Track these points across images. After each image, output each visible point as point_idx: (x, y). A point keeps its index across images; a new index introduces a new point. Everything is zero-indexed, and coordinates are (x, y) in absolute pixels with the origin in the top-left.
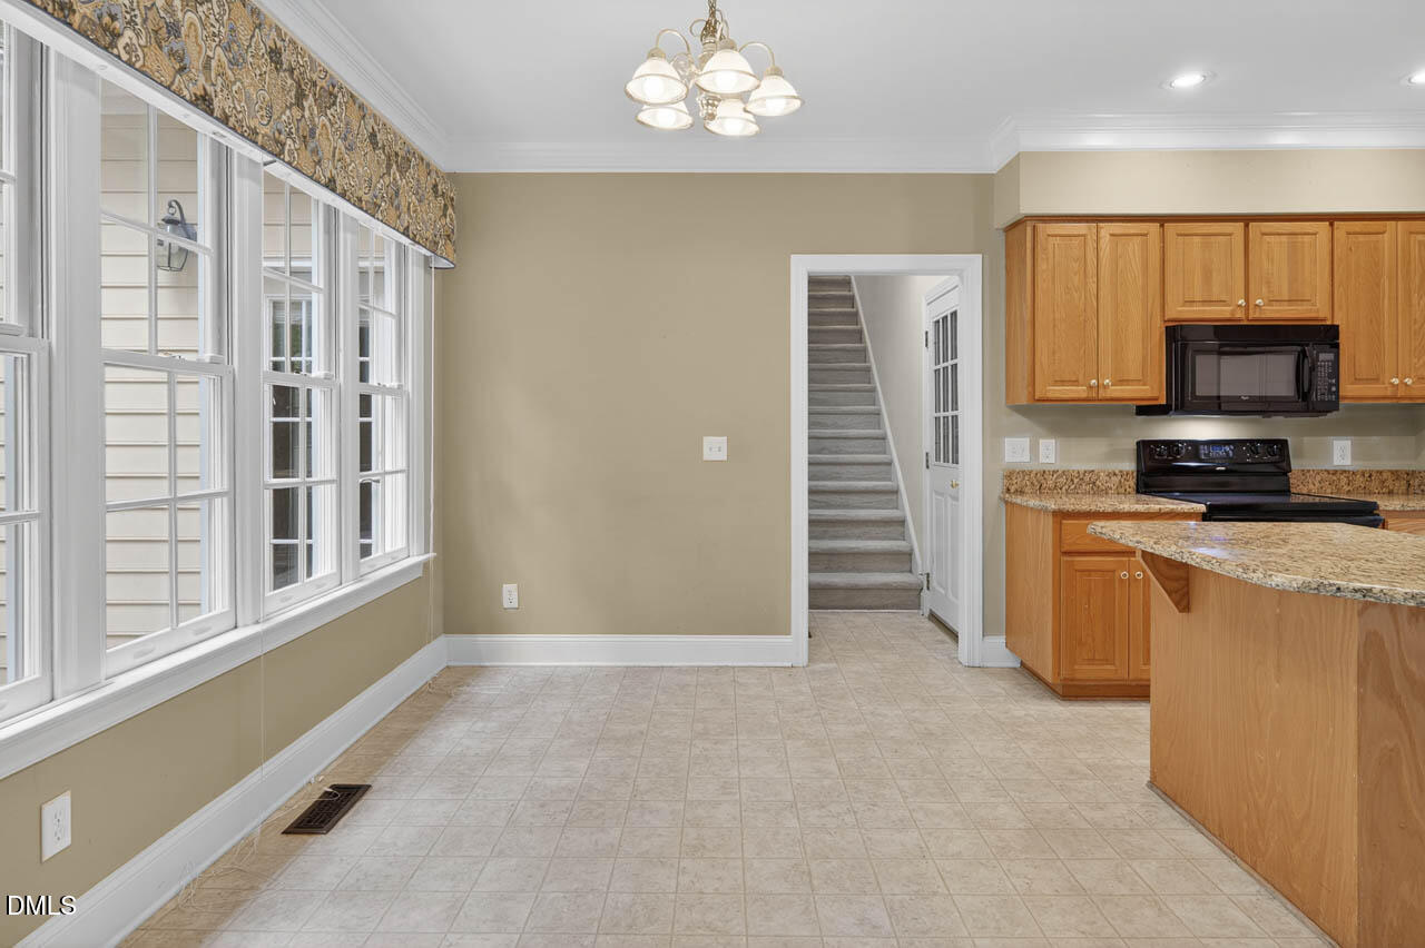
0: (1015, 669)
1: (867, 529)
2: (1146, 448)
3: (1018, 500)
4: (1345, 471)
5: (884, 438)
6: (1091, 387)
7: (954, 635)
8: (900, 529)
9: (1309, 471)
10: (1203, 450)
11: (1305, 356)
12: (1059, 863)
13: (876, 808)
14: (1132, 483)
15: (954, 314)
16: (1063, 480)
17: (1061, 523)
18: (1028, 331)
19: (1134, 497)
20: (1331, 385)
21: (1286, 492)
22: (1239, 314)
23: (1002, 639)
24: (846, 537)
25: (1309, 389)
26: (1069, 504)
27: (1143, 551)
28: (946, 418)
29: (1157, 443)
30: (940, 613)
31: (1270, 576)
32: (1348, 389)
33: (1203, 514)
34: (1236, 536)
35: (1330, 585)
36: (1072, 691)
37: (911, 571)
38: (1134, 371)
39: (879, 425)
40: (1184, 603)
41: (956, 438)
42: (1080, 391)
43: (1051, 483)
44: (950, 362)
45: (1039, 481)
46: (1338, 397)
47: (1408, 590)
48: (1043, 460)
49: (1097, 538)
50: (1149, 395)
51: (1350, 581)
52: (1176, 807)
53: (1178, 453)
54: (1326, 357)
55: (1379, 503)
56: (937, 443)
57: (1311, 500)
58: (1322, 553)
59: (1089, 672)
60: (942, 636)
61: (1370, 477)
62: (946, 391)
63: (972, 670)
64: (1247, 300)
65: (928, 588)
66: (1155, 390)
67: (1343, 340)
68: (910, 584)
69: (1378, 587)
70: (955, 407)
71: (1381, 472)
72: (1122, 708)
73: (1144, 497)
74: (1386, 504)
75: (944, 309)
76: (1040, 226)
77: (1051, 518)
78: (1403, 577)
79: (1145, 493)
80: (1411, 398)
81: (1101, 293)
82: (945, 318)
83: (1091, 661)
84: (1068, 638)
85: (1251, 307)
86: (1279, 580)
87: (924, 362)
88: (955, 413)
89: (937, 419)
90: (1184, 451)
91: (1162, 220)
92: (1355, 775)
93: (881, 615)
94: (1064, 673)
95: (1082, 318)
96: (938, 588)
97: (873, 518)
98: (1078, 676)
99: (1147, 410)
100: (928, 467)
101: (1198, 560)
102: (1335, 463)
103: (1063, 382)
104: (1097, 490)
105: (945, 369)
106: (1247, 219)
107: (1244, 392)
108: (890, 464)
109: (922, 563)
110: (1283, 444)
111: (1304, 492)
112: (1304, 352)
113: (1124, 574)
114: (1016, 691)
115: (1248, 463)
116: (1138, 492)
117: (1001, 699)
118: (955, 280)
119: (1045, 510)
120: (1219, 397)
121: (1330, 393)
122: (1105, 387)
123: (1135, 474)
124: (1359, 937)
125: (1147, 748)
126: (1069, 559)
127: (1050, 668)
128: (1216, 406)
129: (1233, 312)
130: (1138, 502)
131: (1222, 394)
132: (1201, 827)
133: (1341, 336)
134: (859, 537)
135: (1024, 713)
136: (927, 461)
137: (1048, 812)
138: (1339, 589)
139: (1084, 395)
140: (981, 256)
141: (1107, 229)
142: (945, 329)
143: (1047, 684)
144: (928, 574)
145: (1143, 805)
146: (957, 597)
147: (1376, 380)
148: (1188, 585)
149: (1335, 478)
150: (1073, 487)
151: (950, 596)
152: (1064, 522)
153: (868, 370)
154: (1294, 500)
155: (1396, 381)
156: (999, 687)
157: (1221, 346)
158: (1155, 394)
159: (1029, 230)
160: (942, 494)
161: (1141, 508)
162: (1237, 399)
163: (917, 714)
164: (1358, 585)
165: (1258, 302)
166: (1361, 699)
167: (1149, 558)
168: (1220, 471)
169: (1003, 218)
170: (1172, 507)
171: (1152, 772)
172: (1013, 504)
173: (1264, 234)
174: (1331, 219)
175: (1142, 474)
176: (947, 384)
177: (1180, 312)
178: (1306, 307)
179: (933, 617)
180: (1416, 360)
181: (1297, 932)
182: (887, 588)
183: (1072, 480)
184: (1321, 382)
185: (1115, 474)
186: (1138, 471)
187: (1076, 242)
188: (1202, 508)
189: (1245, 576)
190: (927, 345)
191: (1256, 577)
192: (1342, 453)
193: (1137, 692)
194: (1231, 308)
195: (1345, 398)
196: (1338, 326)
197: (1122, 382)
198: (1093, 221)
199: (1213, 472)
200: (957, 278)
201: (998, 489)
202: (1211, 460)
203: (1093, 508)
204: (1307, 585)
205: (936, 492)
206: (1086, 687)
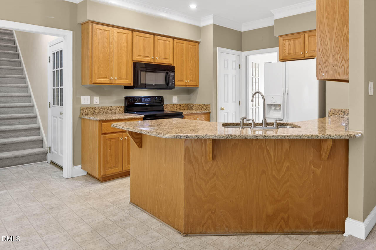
0: (85, 175)
1: (21, 133)
2: (127, 99)
3: (86, 117)
4: (176, 104)
5: (30, 97)
6: (111, 80)
7: (61, 168)
8: (37, 131)
9: (168, 105)
10: (143, 99)
11: (168, 74)
12: (103, 239)
13: (28, 246)
14: (123, 110)
15: (61, 51)
16: (102, 110)
17: (101, 124)
18: (90, 59)
19: (124, 114)
20: (173, 82)
21: (163, 110)
22: (152, 61)
23: (80, 166)
24: (11, 137)
25: (169, 83)
26: (104, 118)
27: (129, 131)
28: (58, 89)
29: (130, 97)
30: (54, 161)
31: (165, 135)
32: (177, 83)
33: (144, 118)
34: (154, 124)
35: (179, 135)
36: (105, 179)
37: (42, 147)
38: (124, 76)
39: (28, 91)
40: (140, 146)
41: (62, 96)
42: (107, 81)
43: (98, 111)
44: (59, 69)
45: (94, 110)
46: (174, 85)
47: (196, 135)
48: (94, 103)
49: (114, 128)
50: (128, 83)
51: (183, 134)
52: (138, 207)
53: (136, 100)
54: (172, 74)
55: (183, 112)
56: (54, 98)
57: (168, 112)
58: (175, 127)
59: (110, 171)
60: (56, 169)
61: (181, 105)
62: (58, 79)
63: (69, 179)
64: (154, 57)
65: (50, 152)
66: (129, 81)
67: (176, 70)
68: (42, 152)
69: (189, 135)
70: (62, 85)
71: (183, 104)
72: (120, 181)
73: (126, 114)
74: (185, 112)
75: (57, 49)
76: (94, 25)
77: (98, 123)
78: (193, 131)
79: (127, 113)
80: (189, 86)
81: (114, 50)
82: (57, 52)
83: (111, 168)
84: (104, 162)
85: (155, 59)
86: (167, 136)
87: (49, 68)
88: (61, 87)
89: (54, 89)
90: (138, 100)
91: (133, 30)
92: (183, 185)
93: (29, 166)
94: (102, 174)
95: (108, 57)
96: (54, 152)
97: (24, 128)
98: (107, 173)
99: (127, 87)
100: (50, 107)
101: (146, 132)
102: (174, 102)
103: (102, 78)
104: (113, 113)
105: (57, 71)
106: (154, 34)
107: (153, 83)
108: (33, 107)
109: (47, 143)
110: (162, 97)
111: (167, 110)
112: (167, 73)
113: (121, 138)
114: (86, 183)
115: (154, 103)
116: (125, 112)
117: (80, 187)
118: (62, 39)
119: (96, 120)
120: (145, 84)
121: (173, 84)
122: (115, 80)
123: (124, 107)
124: (184, 228)
125: (129, 191)
126: (104, 135)
127: (98, 173)
128: (145, 87)
129: (151, 60)
130: (125, 115)
131: (146, 83)
132: (145, 211)
133: (175, 69)
134: (17, 136)
135: (88, 190)
136: (50, 105)
137: (99, 223)
138: (181, 136)
139: (109, 82)
140: (72, 31)
141: (116, 30)
142: (57, 57)
143: (96, 178)
144: (50, 147)
145: (129, 210)
146: (62, 154)
147: (182, 81)
148: (141, 140)
149: (173, 106)
150: (105, 112)
151: (60, 154)
152: (102, 123)
153: (22, 70)
154: (165, 112)
155: (186, 81)
156: (79, 183)
157: (146, 69)
158: (130, 83)
159: (90, 25)
160: (56, 117)
161: (126, 117)
162: (151, 85)
163: (46, 202)
164: (185, 135)
165: (157, 58)
166: (185, 165)
167: (131, 133)
168: (147, 105)
169: (81, 20)
170: (135, 116)
171: (131, 199)
172: (84, 119)
173: (158, 39)
174: (174, 38)
175: (126, 107)
176: (58, 77)
177: (137, 58)
178: (167, 60)
179: (52, 163)
180: (190, 76)
181: (170, 232)
182: (31, 155)
183: (105, 110)
184: (171, 81)
185: (118, 107)
186: (125, 106)
187: (106, 32)
188: (143, 116)
189: (159, 136)
190: (49, 62)
191: (161, 136)
192: (175, 100)
193: (126, 174)
194: (150, 59)
195: (176, 85)
196: (174, 66)
197: (120, 78)
198: (112, 27)
199: (145, 105)
200: (63, 38)
201: (78, 114)
202: (144, 102)
203: (112, 118)
204: (174, 136)
205: (54, 117)
206: (109, 176)
